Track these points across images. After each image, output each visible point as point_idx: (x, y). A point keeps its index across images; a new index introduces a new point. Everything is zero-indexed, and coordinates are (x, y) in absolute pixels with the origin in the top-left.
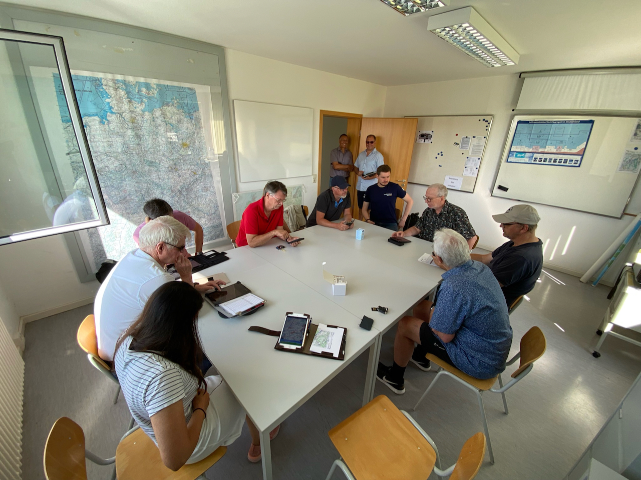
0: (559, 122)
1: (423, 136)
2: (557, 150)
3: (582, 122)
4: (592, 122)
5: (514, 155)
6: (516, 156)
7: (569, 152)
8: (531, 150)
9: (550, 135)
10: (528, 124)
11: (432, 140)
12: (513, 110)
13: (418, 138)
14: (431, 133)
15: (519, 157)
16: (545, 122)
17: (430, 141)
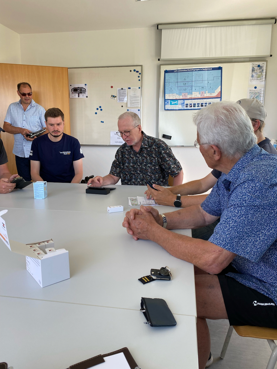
0: (197, 70)
1: (75, 90)
2: (201, 96)
3: (214, 69)
4: (220, 68)
5: (169, 103)
6: (171, 104)
7: (210, 96)
8: (181, 97)
9: (193, 82)
10: (173, 73)
11: (87, 93)
12: (159, 60)
13: (71, 93)
14: (84, 87)
15: (173, 104)
16: (187, 71)
17: (85, 95)
